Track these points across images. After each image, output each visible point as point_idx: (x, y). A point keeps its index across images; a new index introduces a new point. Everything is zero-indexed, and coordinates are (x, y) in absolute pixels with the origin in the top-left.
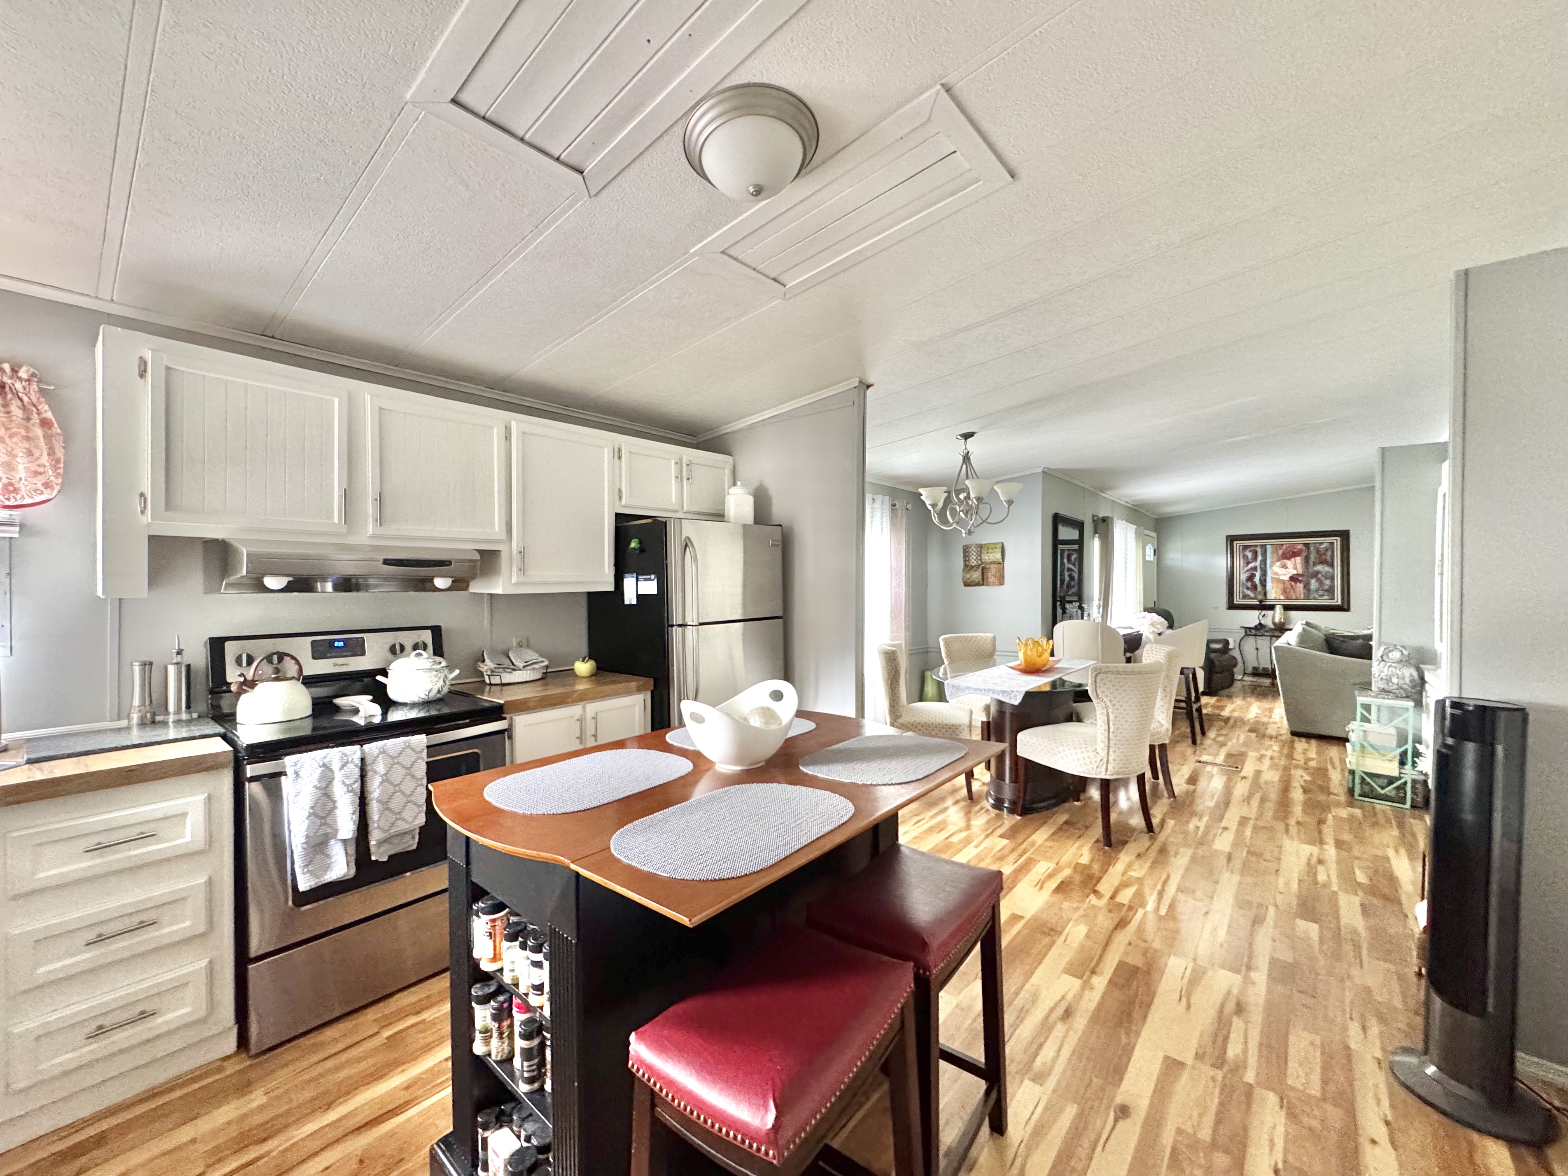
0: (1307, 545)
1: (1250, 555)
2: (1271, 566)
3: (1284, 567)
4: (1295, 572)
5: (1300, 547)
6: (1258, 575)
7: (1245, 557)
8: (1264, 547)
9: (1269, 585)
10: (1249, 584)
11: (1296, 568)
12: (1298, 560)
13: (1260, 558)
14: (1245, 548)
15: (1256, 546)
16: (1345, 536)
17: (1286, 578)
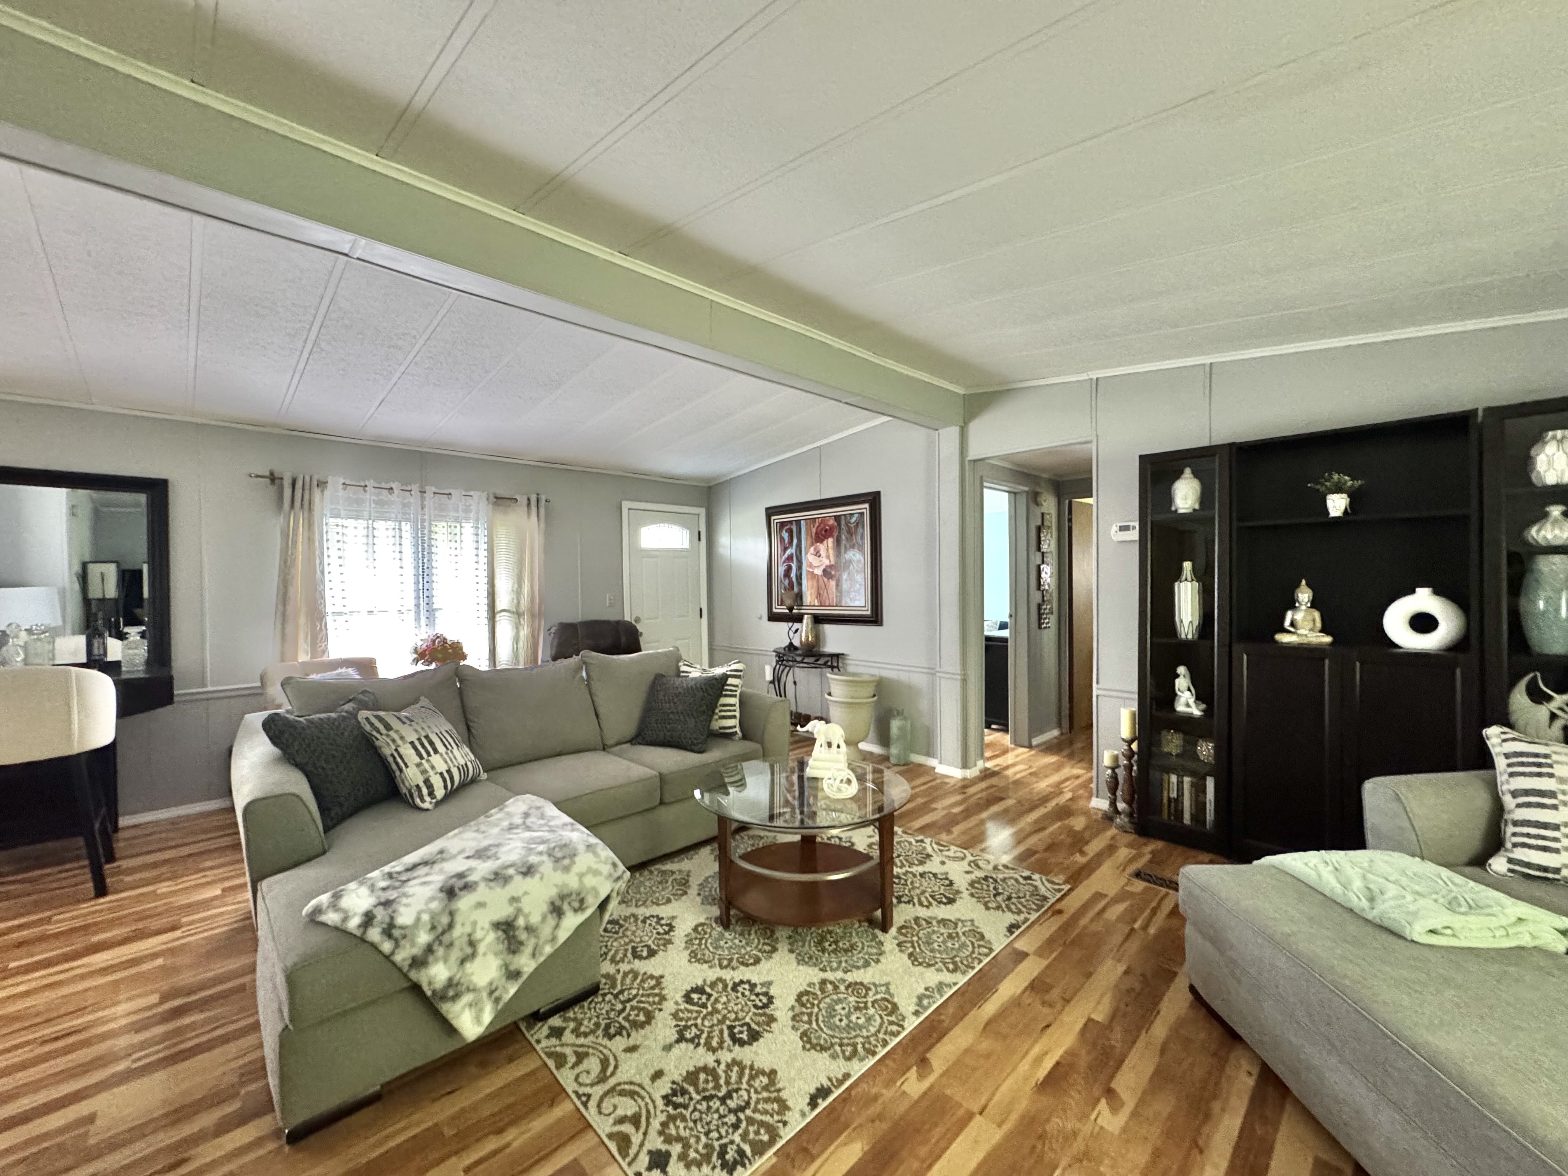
0: (837, 518)
1: (785, 535)
2: (806, 554)
3: (817, 554)
4: (827, 562)
5: (832, 522)
6: (794, 566)
7: (782, 539)
8: (798, 522)
9: (804, 582)
10: (787, 582)
11: (828, 557)
12: (830, 540)
13: (795, 541)
14: (782, 525)
15: (791, 522)
16: (874, 500)
17: (819, 572)
